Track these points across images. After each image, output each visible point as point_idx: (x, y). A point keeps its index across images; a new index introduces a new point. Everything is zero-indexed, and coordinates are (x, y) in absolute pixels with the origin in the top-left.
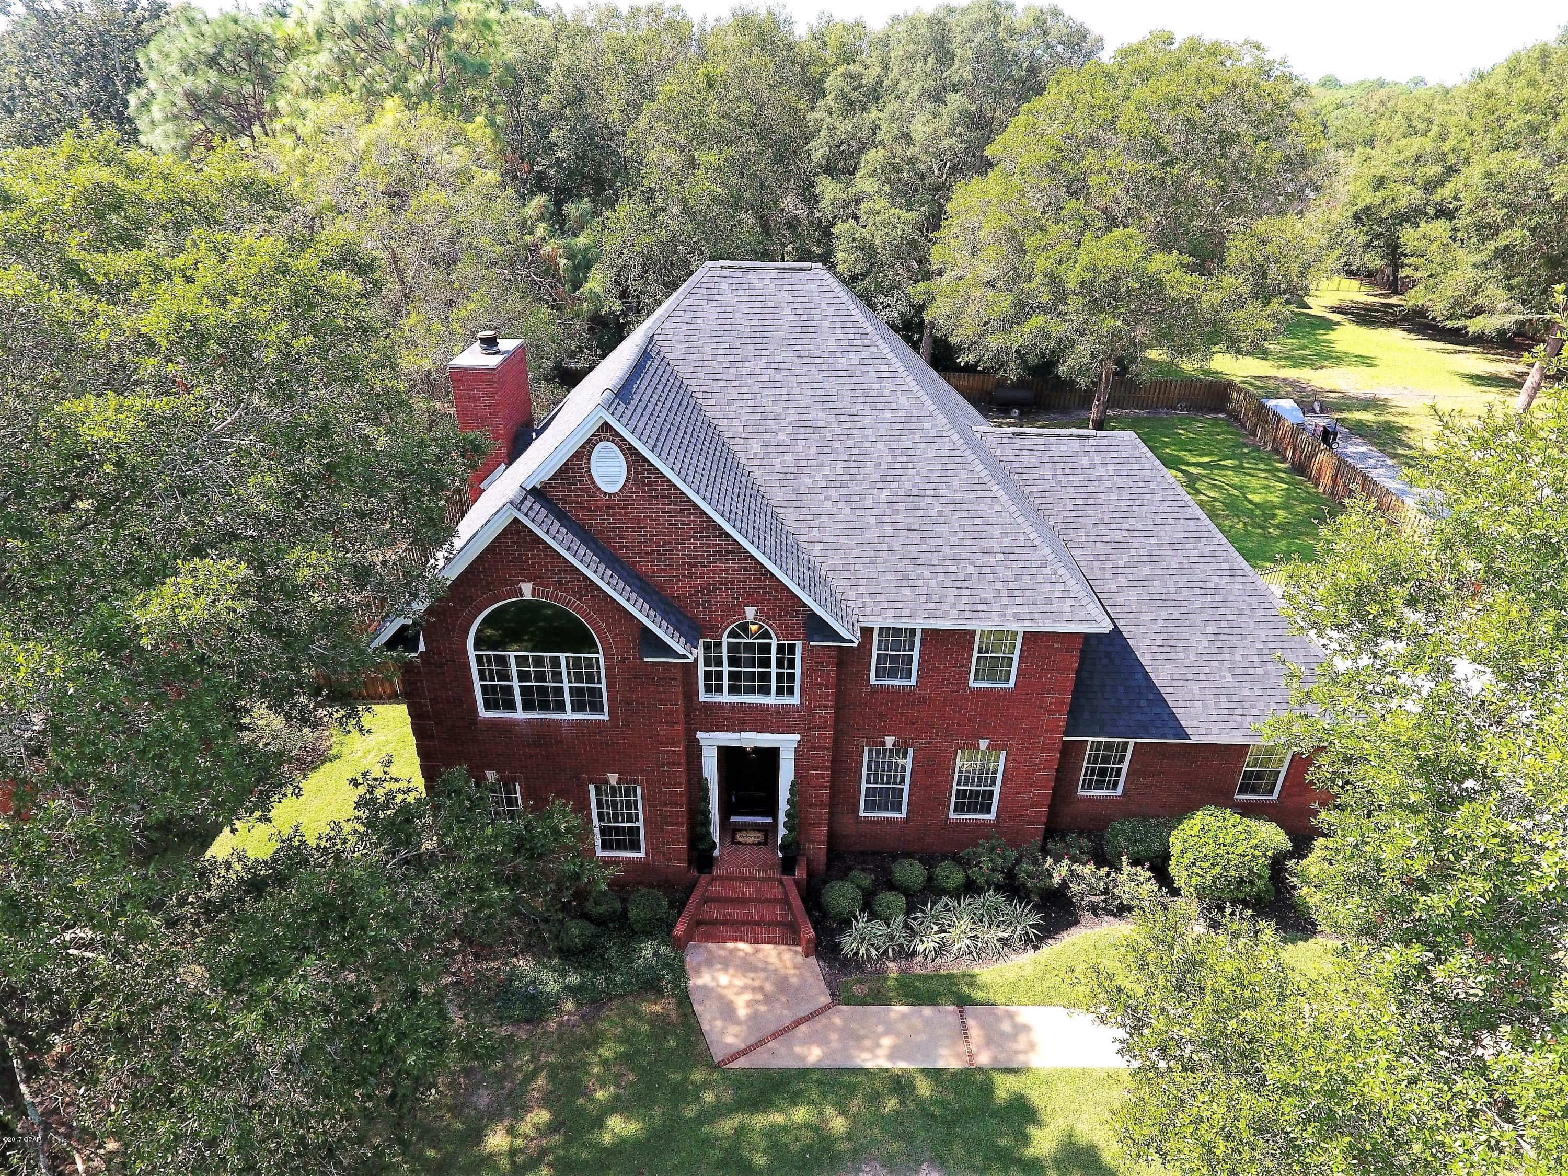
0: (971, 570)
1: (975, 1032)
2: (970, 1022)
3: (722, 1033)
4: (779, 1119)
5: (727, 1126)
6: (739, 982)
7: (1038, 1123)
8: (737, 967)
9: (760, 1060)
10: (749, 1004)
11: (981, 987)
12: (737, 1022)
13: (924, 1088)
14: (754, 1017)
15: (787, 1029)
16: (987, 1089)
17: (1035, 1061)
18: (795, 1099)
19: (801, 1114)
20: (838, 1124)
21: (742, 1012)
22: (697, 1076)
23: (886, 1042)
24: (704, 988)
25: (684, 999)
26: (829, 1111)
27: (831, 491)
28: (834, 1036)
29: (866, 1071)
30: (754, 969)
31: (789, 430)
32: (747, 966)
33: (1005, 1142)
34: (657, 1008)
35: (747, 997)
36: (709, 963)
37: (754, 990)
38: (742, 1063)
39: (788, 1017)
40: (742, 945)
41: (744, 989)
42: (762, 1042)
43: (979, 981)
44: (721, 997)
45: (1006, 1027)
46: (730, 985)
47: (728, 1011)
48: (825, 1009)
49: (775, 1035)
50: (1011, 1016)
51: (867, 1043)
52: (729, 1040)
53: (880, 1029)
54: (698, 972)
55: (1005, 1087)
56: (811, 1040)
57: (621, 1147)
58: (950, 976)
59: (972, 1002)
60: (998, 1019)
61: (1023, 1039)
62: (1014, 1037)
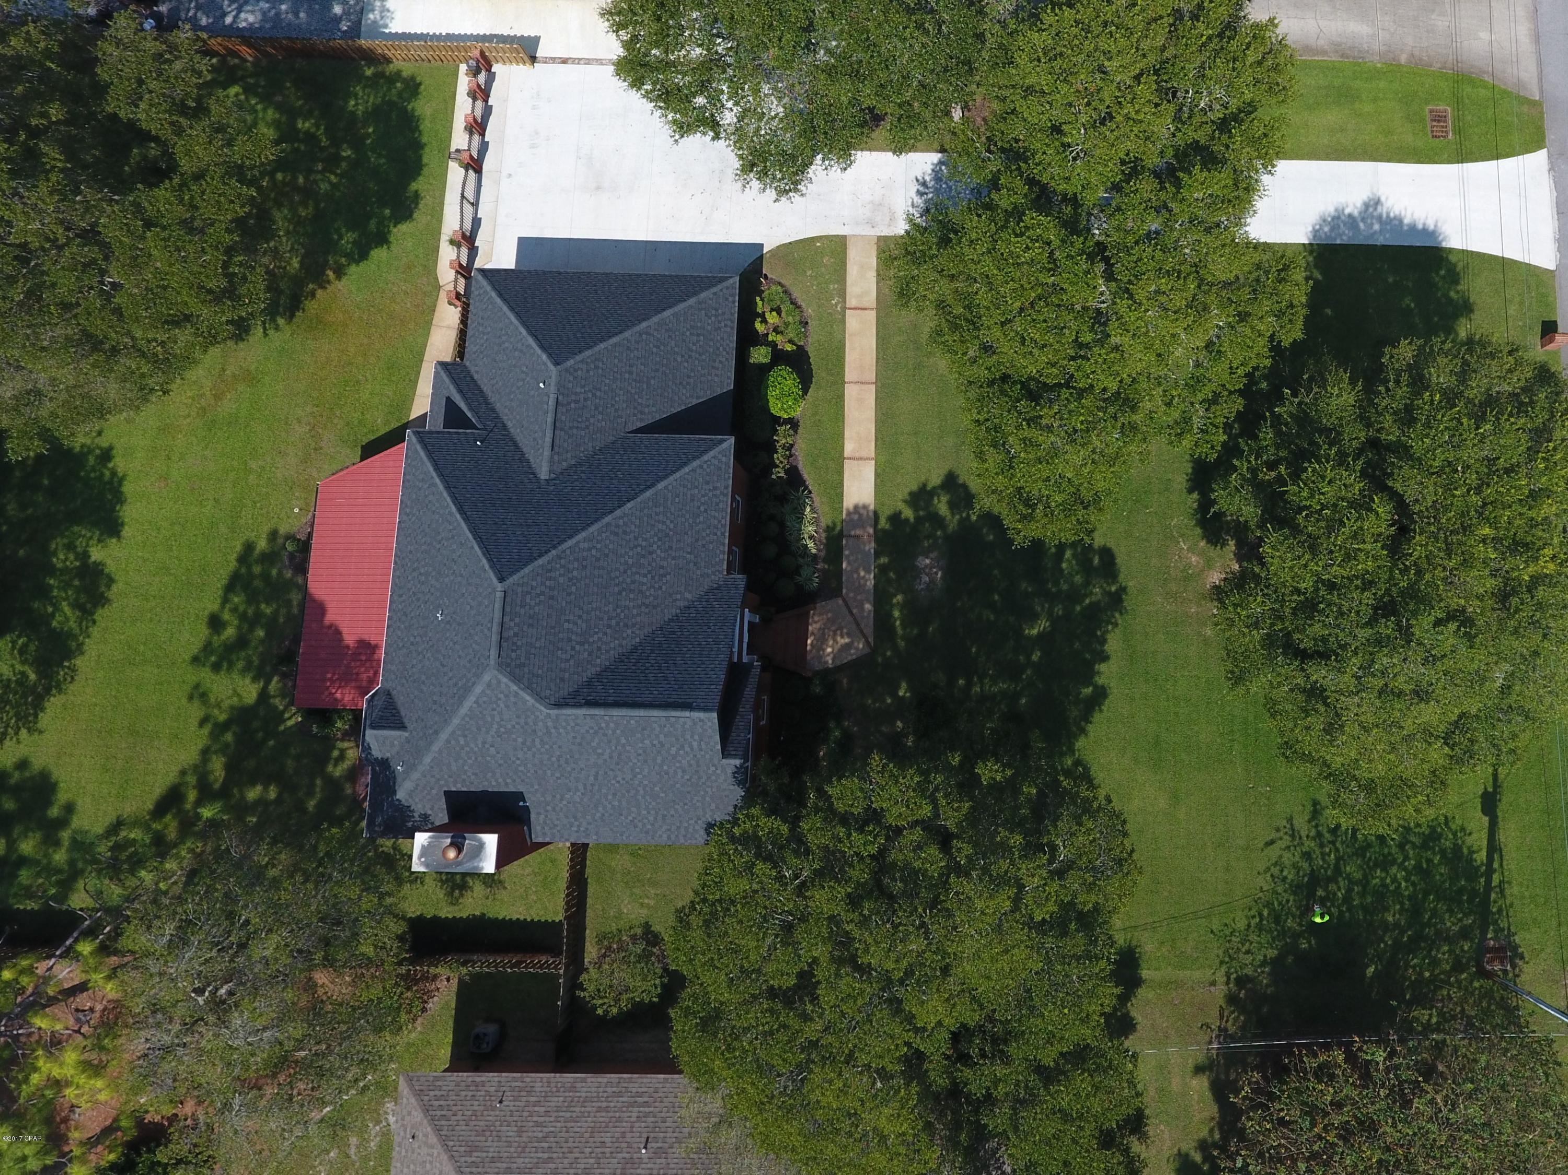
0: (702, 509)
1: (858, 532)
2: (853, 533)
3: (857, 649)
4: (898, 623)
5: (902, 644)
6: (831, 643)
7: (900, 513)
8: (822, 643)
9: (869, 630)
10: (842, 637)
11: (834, 524)
12: (852, 642)
13: (884, 560)
14: (849, 635)
15: (855, 619)
16: (884, 531)
17: (872, 507)
18: (890, 615)
19: (896, 614)
20: (899, 598)
21: (847, 640)
22: (880, 660)
23: (862, 573)
24: (833, 660)
25: (838, 669)
26: (895, 601)
27: (656, 586)
28: (859, 597)
29: (875, 586)
30: (824, 634)
31: (619, 610)
32: (822, 640)
33: (908, 530)
34: (845, 681)
35: (839, 638)
36: (821, 657)
37: (835, 634)
38: (871, 640)
39: (849, 618)
40: (809, 642)
41: (835, 641)
42: (862, 632)
43: (830, 524)
44: (839, 650)
45: (856, 517)
46: (832, 647)
47: (846, 647)
48: (844, 600)
49: (858, 625)
50: (849, 513)
51: (862, 582)
52: (861, 646)
53: (855, 576)
54: (826, 662)
55: (883, 523)
56: (862, 609)
57: (910, 688)
58: (827, 538)
59: (842, 530)
60: (852, 520)
61: (862, 511)
62: (860, 515)
